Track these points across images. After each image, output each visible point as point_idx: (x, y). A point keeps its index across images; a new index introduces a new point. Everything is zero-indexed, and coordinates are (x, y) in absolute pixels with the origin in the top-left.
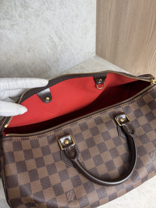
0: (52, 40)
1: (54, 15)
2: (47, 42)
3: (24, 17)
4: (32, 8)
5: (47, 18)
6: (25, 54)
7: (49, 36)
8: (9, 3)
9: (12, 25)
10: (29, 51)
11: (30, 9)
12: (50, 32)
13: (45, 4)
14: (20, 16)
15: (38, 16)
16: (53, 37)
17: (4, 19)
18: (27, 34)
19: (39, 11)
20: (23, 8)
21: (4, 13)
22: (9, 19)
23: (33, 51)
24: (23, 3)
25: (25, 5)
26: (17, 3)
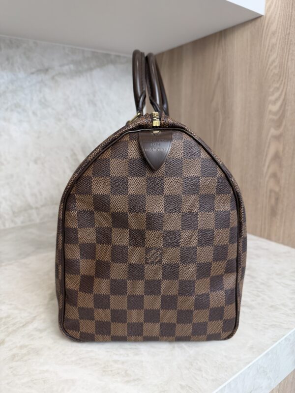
1: (83, 126)
2: (67, 158)
4: (53, 109)
6: (28, 164)
7: (72, 150)
8: (24, 96)
9: (21, 121)
10: (36, 162)
11: (50, 110)
13: (72, 110)
15: (60, 120)
17: (12, 110)
18: (38, 137)
19: (62, 115)
20: (41, 105)
23: (43, 164)
24: (43, 100)
25: (44, 104)
26: (35, 99)
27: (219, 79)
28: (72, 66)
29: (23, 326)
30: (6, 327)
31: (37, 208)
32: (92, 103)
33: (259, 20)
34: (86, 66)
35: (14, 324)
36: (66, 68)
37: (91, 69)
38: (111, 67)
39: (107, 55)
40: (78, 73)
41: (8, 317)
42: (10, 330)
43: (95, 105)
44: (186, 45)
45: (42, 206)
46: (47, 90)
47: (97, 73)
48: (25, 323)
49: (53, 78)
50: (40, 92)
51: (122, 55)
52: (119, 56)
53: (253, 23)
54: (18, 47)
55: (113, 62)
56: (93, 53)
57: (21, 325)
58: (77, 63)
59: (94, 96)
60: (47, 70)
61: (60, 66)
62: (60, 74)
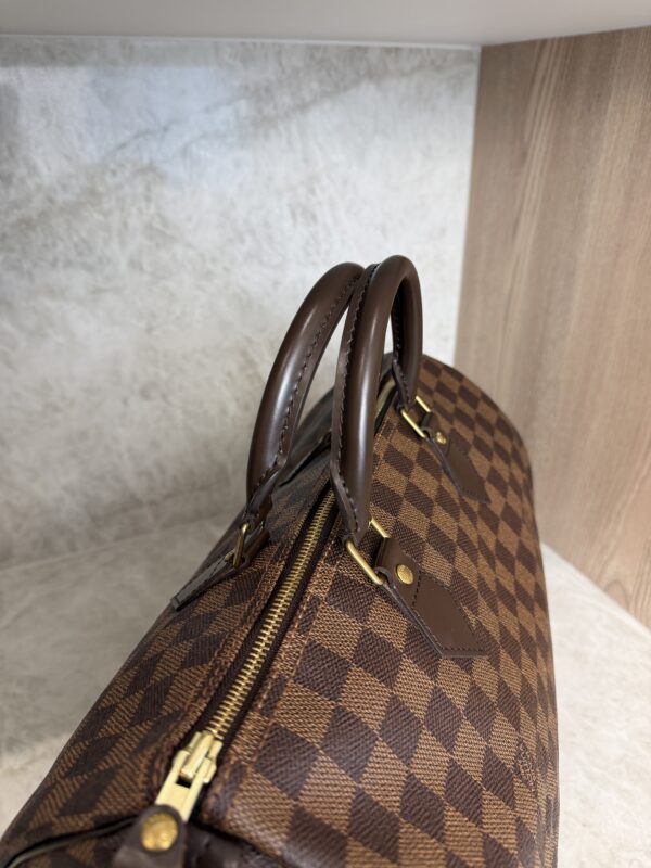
0: (250, 371)
1: (276, 283)
2: (229, 374)
3: (148, 268)
4: (189, 246)
5: (244, 291)
6: (125, 402)
7: (244, 353)
8: (100, 218)
9: (97, 292)
10: (144, 394)
11: (179, 250)
12: (250, 340)
13: (242, 241)
14: (134, 265)
15: (208, 275)
16: (257, 359)
17: (68, 264)
18: (149, 330)
19: (214, 260)
20: (151, 238)
21: (76, 245)
22: (90, 269)
23: (164, 397)
24: (157, 224)
25: (160, 233)
26: (134, 222)
28: (244, 107)
31: (152, 503)
32: (302, 212)
34: (286, 99)
36: (225, 113)
37: (303, 107)
38: (367, 92)
39: (356, 54)
40: (261, 125)
43: (313, 218)
45: (168, 497)
46: (166, 191)
47: (324, 119)
49: (185, 152)
50: (148, 199)
52: (398, 50)
55: (374, 75)
56: (312, 51)
58: (260, 94)
59: (312, 191)
60: (166, 129)
61: (207, 110)
62: (204, 136)
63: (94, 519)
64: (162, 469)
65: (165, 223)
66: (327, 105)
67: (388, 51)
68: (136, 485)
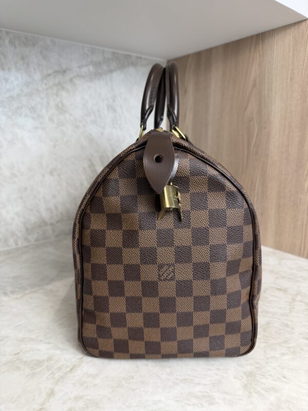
1: (102, 133)
2: (84, 168)
3: (56, 121)
4: (71, 115)
5: (91, 135)
6: (43, 176)
7: (90, 160)
8: (40, 100)
9: (36, 128)
10: (51, 173)
11: (67, 116)
12: (92, 155)
13: (90, 116)
14: (51, 119)
15: (77, 127)
17: (26, 116)
18: (55, 146)
19: (80, 122)
20: (57, 110)
22: (34, 119)
23: (59, 175)
24: (60, 105)
25: (61, 109)
26: (52, 103)
27: (254, 85)
28: (91, 68)
29: (71, 370)
30: (50, 372)
32: (111, 108)
33: (304, 24)
34: (105, 68)
35: (60, 369)
36: (85, 70)
37: (111, 71)
38: (132, 70)
39: (128, 57)
40: (96, 75)
41: (50, 359)
42: (57, 375)
43: (115, 111)
44: (217, 48)
45: (58, 222)
46: (64, 94)
47: (118, 76)
48: (71, 367)
49: (71, 80)
50: (57, 95)
51: (143, 56)
52: (141, 58)
53: (297, 26)
54: (34, 45)
55: (134, 64)
56: (114, 53)
57: (68, 370)
58: (97, 65)
59: (114, 101)
60: (65, 72)
61: (79, 67)
62: (78, 76)
63: (27, 230)
64: (56, 208)
65: (63, 105)
66: (119, 72)
67: (137, 58)
68: (45, 215)
